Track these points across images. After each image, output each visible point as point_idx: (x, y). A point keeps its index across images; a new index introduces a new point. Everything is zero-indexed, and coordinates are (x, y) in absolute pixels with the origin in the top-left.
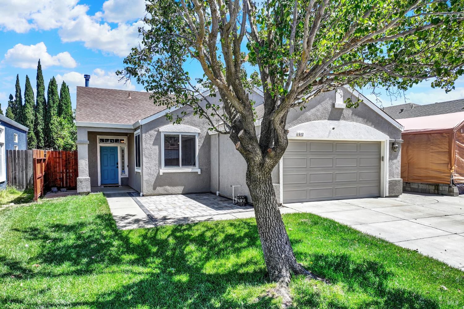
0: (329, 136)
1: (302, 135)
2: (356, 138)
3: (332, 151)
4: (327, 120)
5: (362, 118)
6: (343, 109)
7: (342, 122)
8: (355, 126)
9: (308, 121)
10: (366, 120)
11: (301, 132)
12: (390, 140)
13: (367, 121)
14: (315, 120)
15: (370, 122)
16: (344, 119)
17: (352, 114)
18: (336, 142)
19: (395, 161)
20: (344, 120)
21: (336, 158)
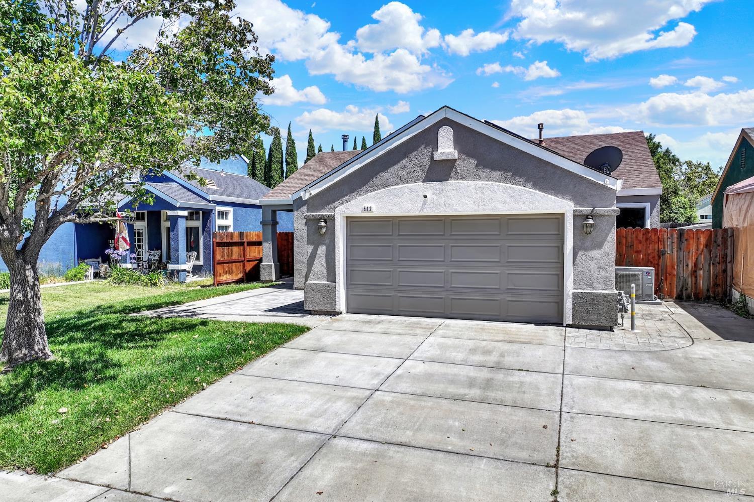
0: (422, 209)
1: (369, 209)
2: (484, 209)
3: (442, 233)
4: (421, 183)
5: (500, 170)
6: (455, 160)
7: (452, 183)
8: (479, 188)
9: (384, 187)
10: (510, 174)
11: (366, 205)
12: (574, 211)
13: (512, 176)
14: (397, 184)
15: (521, 177)
16: (459, 177)
17: (477, 166)
18: (451, 218)
19: (595, 253)
20: (458, 179)
21: (452, 246)
